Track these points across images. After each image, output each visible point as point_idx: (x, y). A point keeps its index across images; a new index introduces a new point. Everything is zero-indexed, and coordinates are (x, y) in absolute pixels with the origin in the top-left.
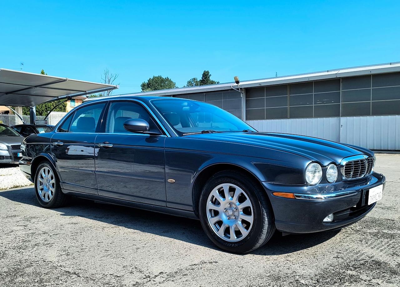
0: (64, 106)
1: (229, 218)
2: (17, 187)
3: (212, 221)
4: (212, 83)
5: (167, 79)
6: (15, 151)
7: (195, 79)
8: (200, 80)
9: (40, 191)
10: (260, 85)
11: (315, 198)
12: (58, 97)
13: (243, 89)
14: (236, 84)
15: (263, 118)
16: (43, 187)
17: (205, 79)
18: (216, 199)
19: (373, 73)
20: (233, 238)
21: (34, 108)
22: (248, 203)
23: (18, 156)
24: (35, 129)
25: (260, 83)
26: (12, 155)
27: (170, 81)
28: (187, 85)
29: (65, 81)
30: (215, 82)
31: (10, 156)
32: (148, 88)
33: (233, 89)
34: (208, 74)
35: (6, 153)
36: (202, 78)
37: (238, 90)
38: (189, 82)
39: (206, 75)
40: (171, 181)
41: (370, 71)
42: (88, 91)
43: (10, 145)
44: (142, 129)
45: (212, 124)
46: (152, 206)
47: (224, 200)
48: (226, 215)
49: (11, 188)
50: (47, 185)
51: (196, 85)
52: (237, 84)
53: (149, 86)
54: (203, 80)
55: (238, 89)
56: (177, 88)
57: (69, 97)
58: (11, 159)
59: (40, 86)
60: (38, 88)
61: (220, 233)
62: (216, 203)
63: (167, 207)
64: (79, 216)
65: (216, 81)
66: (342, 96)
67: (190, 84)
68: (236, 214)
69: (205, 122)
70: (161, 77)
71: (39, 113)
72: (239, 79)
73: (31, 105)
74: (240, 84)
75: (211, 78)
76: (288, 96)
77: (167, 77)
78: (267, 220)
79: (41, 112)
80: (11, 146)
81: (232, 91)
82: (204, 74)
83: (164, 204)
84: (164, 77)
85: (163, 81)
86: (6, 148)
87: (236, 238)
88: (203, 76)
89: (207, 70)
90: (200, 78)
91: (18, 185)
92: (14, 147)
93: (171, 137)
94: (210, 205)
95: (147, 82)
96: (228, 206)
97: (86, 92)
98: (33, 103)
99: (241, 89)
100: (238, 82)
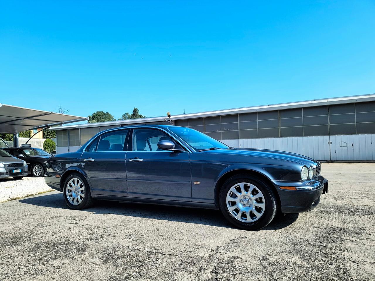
0: (29, 133)
1: (244, 206)
2: (29, 196)
3: (231, 209)
4: (141, 117)
5: (108, 114)
6: (11, 168)
7: (127, 114)
8: (132, 115)
9: (69, 197)
11: (307, 189)
12: (38, 126)
13: (173, 121)
14: (168, 117)
16: (72, 193)
17: (135, 113)
18: (233, 193)
20: (249, 219)
21: (17, 134)
22: (260, 195)
23: (13, 172)
24: (22, 151)
25: (185, 117)
26: (8, 171)
27: (110, 115)
28: (122, 118)
29: (50, 114)
31: (7, 173)
32: (93, 120)
33: (166, 121)
34: (137, 111)
35: (3, 170)
36: (133, 113)
38: (123, 116)
39: (135, 111)
40: (197, 183)
42: (63, 121)
43: (6, 164)
44: (171, 147)
46: (178, 201)
47: (240, 194)
48: (242, 204)
49: (26, 197)
50: (76, 191)
51: (129, 118)
53: (93, 118)
54: (134, 115)
55: (170, 121)
56: (115, 120)
57: (48, 126)
58: (7, 175)
59: (29, 118)
60: (26, 120)
61: (238, 217)
62: (233, 197)
63: (191, 202)
64: (109, 214)
65: (143, 115)
66: (239, 126)
67: (124, 117)
68: (250, 203)
70: (103, 112)
71: (9, 139)
73: (15, 132)
74: (171, 117)
75: (140, 113)
76: (204, 125)
77: (108, 112)
78: (275, 206)
79: (10, 138)
80: (8, 164)
81: (165, 122)
82: (134, 110)
83: (189, 200)
84: (105, 112)
85: (104, 115)
86: (3, 166)
87: (251, 219)
88: (134, 112)
89: (136, 108)
90: (131, 113)
91: (30, 194)
92: (10, 165)
93: (192, 152)
94: (229, 199)
95: (91, 115)
96: (242, 198)
97: (62, 122)
98: (16, 131)
99: (171, 120)
100: (169, 116)
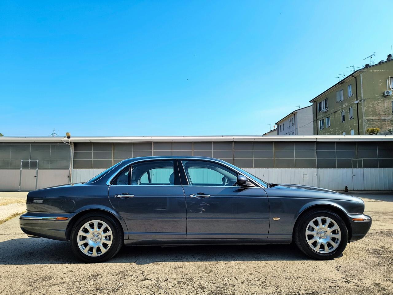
1: (321, 238)
3: (310, 242)
9: (81, 246)
10: (90, 141)
13: (73, 143)
15: (90, 168)
16: (88, 241)
18: (312, 227)
19: (174, 141)
20: (327, 250)
22: (336, 227)
30: (3, 135)
33: (63, 143)
37: (68, 144)
40: (276, 219)
41: (173, 139)
45: (37, 171)
52: (68, 139)
63: (268, 238)
69: (29, 169)
72: (71, 135)
74: (71, 139)
76: (113, 151)
83: (265, 236)
94: (307, 232)
96: (319, 231)
99: (71, 143)
100: (69, 137)
